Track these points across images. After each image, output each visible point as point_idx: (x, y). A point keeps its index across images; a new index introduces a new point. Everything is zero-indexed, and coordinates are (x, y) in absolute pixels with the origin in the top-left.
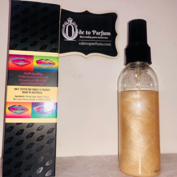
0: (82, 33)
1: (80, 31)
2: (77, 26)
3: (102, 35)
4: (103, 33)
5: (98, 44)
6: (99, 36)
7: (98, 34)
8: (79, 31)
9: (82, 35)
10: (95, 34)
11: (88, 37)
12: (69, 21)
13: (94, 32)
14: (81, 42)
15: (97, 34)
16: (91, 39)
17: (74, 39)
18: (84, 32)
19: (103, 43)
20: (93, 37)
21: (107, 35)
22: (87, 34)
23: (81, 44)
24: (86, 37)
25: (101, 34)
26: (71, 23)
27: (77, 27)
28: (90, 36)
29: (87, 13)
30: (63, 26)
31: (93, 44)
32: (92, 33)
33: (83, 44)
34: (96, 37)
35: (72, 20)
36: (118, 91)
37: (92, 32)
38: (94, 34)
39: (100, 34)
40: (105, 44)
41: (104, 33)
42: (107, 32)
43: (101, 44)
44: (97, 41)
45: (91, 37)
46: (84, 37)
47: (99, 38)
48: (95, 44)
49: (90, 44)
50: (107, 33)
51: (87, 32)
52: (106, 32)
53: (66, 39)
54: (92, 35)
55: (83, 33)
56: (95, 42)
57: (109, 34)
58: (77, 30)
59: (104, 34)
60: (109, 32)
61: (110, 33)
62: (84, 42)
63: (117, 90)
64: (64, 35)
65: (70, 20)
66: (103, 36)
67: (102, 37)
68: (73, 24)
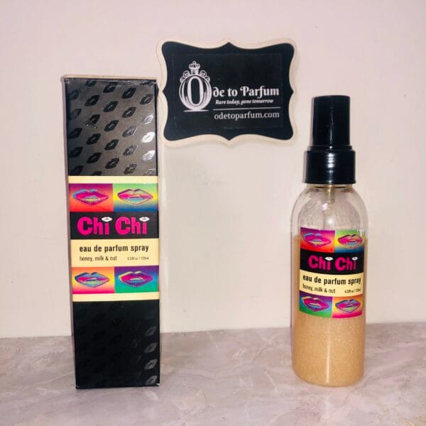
0: (220, 93)
1: (215, 89)
2: (209, 79)
3: (261, 96)
4: (263, 91)
5: (253, 116)
6: (255, 98)
7: (253, 94)
8: (213, 90)
9: (219, 98)
10: (247, 93)
11: (233, 102)
12: (192, 69)
13: (244, 89)
14: (219, 113)
15: (250, 94)
16: (239, 106)
17: (204, 109)
18: (223, 91)
19: (263, 112)
20: (243, 102)
21: (271, 94)
22: (229, 95)
23: (219, 117)
24: (229, 102)
25: (259, 92)
26: (197, 73)
27: (210, 83)
28: (236, 98)
29: (229, 48)
30: (182, 81)
31: (242, 116)
32: (240, 93)
33: (222, 117)
34: (249, 102)
35: (198, 68)
36: (291, 233)
37: (241, 90)
38: (244, 94)
39: (256, 94)
40: (267, 115)
41: (265, 90)
42: (273, 88)
43: (259, 115)
44: (250, 110)
45: (237, 102)
46: (225, 102)
47: (254, 101)
48: (247, 116)
49: (236, 117)
50: (271, 90)
51: (229, 90)
52: (269, 89)
53: (188, 109)
54: (240, 97)
55: (223, 94)
56: (246, 111)
57: (275, 92)
58: (209, 88)
59: (265, 94)
60: (276, 88)
61: (278, 90)
62: (225, 112)
63: (289, 231)
64: (183, 100)
65: (194, 66)
66: (264, 97)
67: (261, 99)
68: (200, 75)
